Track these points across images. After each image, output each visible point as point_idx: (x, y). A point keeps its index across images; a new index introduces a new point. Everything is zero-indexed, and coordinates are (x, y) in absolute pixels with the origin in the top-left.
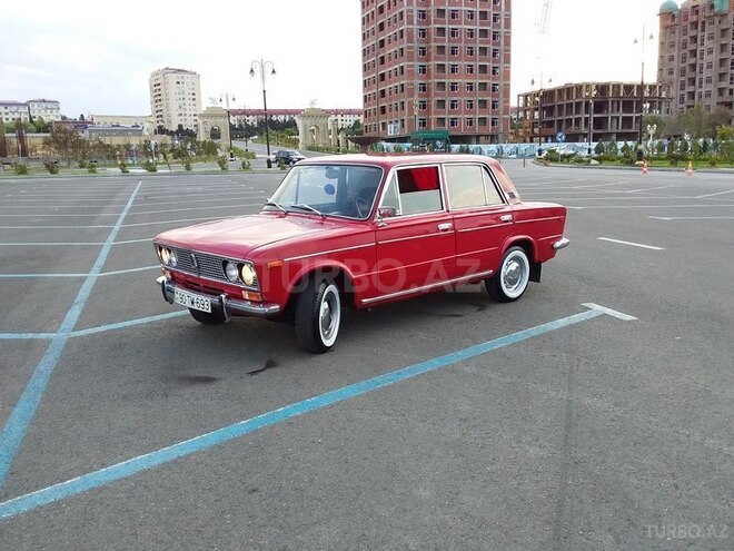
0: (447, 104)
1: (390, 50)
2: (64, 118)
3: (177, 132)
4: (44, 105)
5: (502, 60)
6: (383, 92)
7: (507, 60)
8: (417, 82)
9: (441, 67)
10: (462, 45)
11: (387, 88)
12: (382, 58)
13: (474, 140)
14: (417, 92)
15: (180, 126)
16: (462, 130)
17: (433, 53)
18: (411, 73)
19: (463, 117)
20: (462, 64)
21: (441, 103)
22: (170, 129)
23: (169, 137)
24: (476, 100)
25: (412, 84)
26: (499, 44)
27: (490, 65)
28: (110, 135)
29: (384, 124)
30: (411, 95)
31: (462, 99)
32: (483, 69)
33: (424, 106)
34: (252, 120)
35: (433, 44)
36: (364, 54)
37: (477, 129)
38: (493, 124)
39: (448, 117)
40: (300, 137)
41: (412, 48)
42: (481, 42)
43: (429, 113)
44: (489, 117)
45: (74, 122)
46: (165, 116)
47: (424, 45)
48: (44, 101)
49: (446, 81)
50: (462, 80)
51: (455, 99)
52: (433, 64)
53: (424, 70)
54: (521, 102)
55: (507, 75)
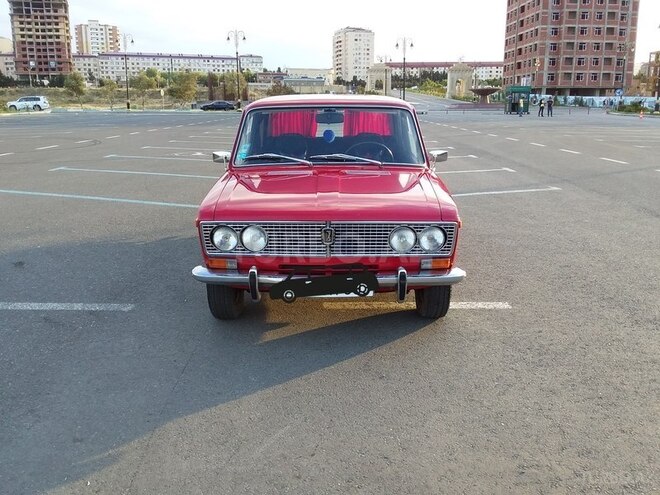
0: (575, 61)
1: (529, 15)
2: (265, 70)
3: (352, 83)
4: (251, 59)
5: (630, 23)
6: (520, 50)
7: (634, 23)
8: (549, 42)
9: (571, 30)
10: (593, 10)
11: (523, 47)
12: (522, 22)
13: (598, 92)
14: (548, 50)
15: (355, 77)
16: (586, 83)
17: (565, 17)
18: (544, 35)
19: (588, 72)
20: (591, 26)
21: (569, 60)
22: (347, 80)
23: (345, 87)
24: (602, 58)
25: (544, 44)
26: (628, 9)
27: (617, 28)
28: (300, 85)
29: (519, 77)
30: (542, 53)
31: (589, 57)
32: (611, 31)
33: (553, 62)
34: (415, 72)
35: (566, 10)
36: (508, 18)
37: (601, 83)
38: (617, 78)
39: (574, 72)
40: (448, 87)
41: (546, 13)
42: (610, 8)
43: (557, 69)
44: (613, 73)
45: (274, 73)
46: (343, 69)
47: (558, 11)
48: (251, 56)
49: (575, 41)
50: (589, 41)
51: (582, 56)
52: (564, 27)
53: (556, 32)
54: (653, 59)
55: (633, 37)
